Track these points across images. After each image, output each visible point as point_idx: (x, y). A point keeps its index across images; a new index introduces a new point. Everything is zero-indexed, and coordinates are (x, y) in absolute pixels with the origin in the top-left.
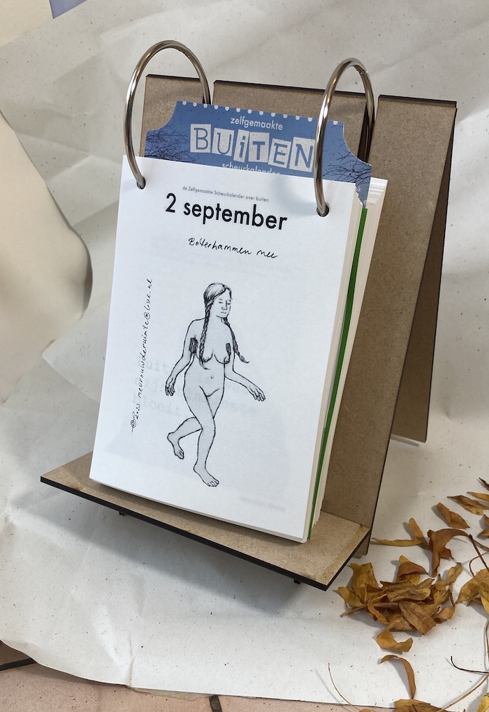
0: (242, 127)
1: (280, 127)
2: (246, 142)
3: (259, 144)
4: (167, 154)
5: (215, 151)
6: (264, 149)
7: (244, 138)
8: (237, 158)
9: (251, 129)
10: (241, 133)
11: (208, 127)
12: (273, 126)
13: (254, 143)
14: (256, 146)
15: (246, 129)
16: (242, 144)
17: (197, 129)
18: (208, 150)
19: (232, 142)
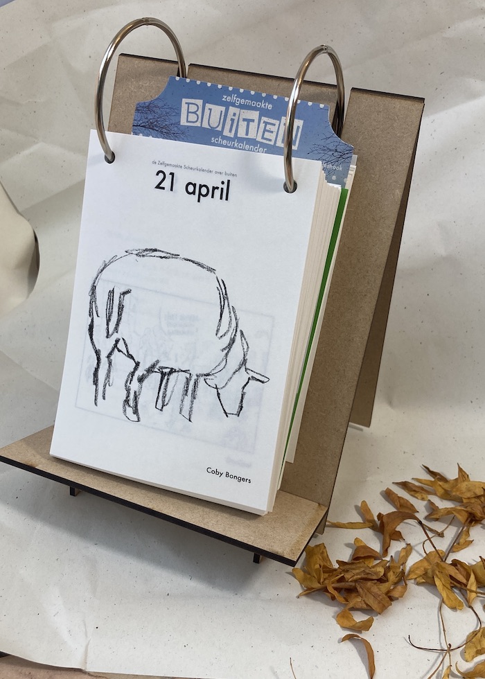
0: (233, 105)
1: (270, 107)
2: (236, 118)
3: (249, 121)
4: (156, 125)
5: (205, 125)
6: (253, 126)
7: (234, 115)
8: (226, 133)
9: (242, 107)
10: (232, 110)
11: (200, 102)
12: (263, 105)
13: (244, 120)
14: (246, 123)
15: (237, 107)
16: (232, 120)
17: (188, 104)
18: (198, 124)
19: (222, 117)
